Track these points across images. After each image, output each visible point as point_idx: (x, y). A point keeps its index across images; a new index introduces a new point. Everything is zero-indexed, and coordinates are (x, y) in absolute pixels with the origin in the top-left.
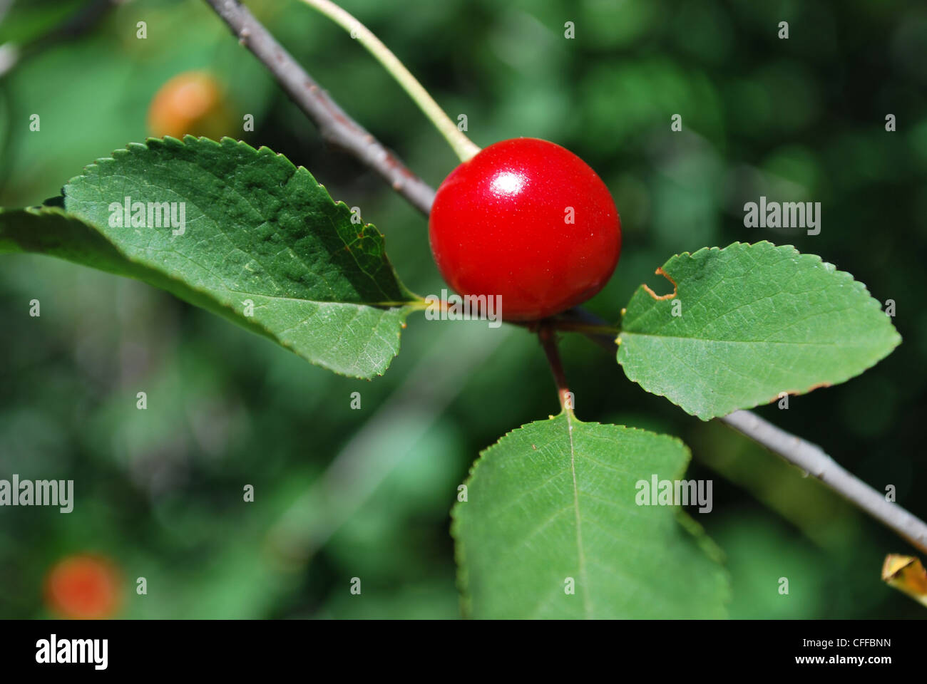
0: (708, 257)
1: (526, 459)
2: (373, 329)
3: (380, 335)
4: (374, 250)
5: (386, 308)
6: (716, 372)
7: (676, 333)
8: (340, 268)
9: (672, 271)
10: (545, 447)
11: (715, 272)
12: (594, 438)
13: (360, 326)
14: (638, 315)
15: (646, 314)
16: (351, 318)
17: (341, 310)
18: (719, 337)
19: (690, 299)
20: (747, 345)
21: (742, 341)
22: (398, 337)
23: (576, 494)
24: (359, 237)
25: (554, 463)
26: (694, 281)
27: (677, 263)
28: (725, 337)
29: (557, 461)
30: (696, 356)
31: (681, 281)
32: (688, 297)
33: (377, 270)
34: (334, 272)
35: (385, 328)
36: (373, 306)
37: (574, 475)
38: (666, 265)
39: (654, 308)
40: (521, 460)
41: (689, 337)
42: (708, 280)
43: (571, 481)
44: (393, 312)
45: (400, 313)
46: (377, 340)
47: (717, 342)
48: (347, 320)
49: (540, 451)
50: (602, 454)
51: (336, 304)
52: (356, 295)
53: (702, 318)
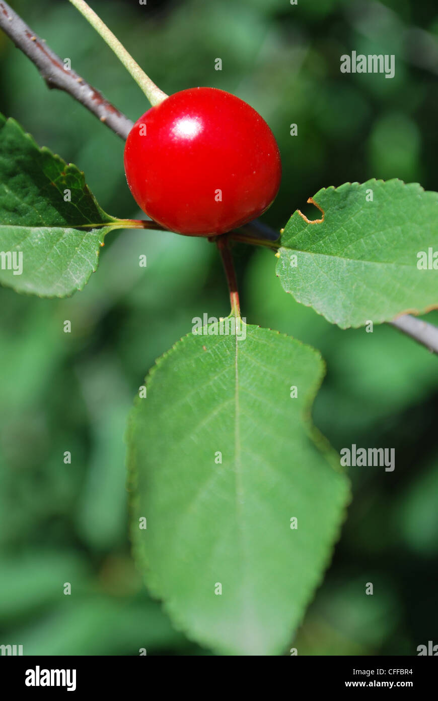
0: (349, 191)
1: (197, 361)
2: (76, 248)
3: (82, 254)
4: (76, 185)
5: (89, 229)
6: (354, 287)
7: (323, 251)
8: (48, 199)
9: (321, 202)
10: (214, 347)
11: (355, 203)
12: (255, 340)
13: (66, 247)
14: (293, 234)
15: (300, 234)
16: (58, 240)
17: (49, 234)
18: (358, 257)
19: (335, 225)
20: (379, 266)
21: (376, 261)
22: (97, 255)
23: (237, 388)
24: (62, 175)
25: (221, 362)
26: (338, 210)
27: (324, 195)
28: (362, 258)
29: (223, 359)
30: (339, 272)
31: (328, 209)
32: (333, 223)
33: (80, 199)
34: (43, 202)
35: (87, 248)
36: (77, 229)
37: (237, 370)
38: (315, 196)
39: (306, 230)
40: (193, 361)
41: (334, 256)
42: (349, 209)
43: (234, 377)
44: (94, 232)
45: (100, 233)
46: (79, 259)
47: (356, 261)
48: (55, 242)
49: (210, 351)
50: (260, 355)
51: (46, 228)
52: (62, 220)
53: (344, 241)
